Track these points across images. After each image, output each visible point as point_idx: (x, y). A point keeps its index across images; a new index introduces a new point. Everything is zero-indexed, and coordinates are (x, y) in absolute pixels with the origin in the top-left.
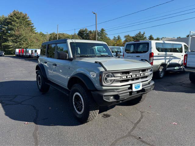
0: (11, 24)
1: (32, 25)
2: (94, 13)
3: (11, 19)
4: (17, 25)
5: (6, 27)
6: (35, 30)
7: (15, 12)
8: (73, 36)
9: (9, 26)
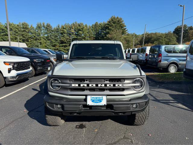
0: (109, 29)
1: (125, 28)
2: (181, 6)
3: (109, 24)
4: (112, 29)
5: (105, 31)
6: (126, 32)
7: (112, 18)
8: (166, 34)
9: (107, 30)
